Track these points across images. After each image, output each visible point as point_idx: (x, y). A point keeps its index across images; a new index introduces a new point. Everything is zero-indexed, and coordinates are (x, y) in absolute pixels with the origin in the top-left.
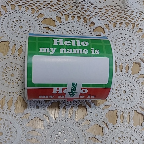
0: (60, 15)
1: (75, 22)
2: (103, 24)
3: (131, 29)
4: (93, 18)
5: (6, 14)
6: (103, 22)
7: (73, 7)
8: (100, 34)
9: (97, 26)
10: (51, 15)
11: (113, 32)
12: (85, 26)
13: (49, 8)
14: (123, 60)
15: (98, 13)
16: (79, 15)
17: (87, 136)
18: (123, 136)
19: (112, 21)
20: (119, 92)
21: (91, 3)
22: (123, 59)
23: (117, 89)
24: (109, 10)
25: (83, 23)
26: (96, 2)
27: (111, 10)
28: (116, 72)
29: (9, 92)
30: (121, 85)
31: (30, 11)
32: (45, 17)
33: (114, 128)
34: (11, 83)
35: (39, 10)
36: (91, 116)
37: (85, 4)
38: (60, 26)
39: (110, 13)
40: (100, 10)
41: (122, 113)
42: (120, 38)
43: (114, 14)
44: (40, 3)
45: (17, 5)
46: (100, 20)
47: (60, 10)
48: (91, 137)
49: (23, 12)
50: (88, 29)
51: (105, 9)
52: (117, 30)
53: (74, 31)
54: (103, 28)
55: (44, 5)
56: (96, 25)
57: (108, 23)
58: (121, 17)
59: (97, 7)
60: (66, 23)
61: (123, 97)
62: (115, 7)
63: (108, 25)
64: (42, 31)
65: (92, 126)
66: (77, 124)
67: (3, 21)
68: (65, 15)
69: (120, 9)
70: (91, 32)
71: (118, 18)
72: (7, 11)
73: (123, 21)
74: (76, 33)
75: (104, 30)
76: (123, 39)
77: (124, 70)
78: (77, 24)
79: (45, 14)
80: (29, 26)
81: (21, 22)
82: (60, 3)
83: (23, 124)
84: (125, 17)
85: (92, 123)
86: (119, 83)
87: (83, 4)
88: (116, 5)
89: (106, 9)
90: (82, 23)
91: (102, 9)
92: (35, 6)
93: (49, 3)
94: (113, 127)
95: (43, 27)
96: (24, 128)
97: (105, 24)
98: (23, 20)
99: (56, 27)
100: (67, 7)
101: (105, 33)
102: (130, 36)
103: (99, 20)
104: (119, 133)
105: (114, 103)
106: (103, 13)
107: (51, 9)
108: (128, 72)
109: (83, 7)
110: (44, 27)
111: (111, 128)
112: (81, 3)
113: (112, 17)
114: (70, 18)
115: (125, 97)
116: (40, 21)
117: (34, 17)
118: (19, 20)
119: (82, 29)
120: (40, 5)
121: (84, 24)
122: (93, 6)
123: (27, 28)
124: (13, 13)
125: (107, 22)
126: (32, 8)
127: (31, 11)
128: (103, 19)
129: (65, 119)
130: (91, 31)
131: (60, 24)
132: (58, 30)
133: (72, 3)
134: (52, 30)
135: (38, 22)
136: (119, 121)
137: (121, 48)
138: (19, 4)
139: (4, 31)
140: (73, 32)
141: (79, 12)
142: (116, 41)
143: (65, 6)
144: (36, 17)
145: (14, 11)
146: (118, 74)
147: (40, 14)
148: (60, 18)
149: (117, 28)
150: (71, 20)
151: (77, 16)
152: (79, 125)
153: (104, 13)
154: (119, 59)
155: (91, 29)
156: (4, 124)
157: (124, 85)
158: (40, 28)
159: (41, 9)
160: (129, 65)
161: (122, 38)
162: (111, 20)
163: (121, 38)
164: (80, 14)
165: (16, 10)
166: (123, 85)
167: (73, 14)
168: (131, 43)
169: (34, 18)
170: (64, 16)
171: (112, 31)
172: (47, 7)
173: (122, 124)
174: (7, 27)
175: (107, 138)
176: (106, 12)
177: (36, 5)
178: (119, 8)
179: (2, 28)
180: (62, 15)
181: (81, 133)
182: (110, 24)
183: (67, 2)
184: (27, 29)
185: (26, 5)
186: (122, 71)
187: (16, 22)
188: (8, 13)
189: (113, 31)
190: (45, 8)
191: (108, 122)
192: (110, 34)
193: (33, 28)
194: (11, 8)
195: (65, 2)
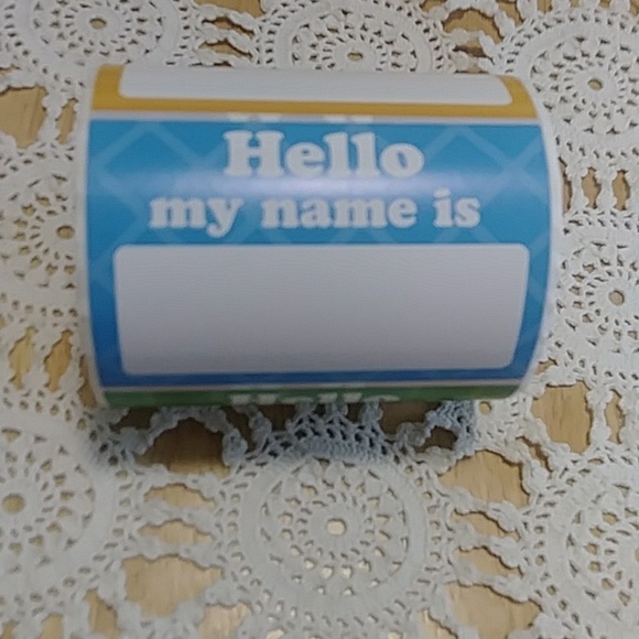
3: (626, 14)
8: (477, 39)
9: (457, 6)
11: (539, 32)
12: (400, 8)
14: (595, 152)
17: (442, 504)
18: (630, 506)
20: (591, 299)
22: (597, 147)
23: (578, 285)
28: (569, 207)
29: (50, 311)
30: (598, 265)
33: (580, 466)
34: (61, 269)
36: (457, 414)
38: (283, 11)
41: (611, 395)
42: (575, 59)
48: (466, 511)
50: (416, 20)
52: (559, 22)
53: (348, 31)
54: (489, 13)
56: (455, 3)
61: (612, 321)
63: (515, 2)
64: (197, 33)
65: (465, 458)
70: (431, 35)
74: (362, 38)
75: (494, 24)
76: (591, 60)
77: (608, 199)
80: (136, 15)
81: (98, 1)
85: (467, 445)
86: (586, 258)
94: (575, 462)
95: (201, 19)
99: (263, 18)
101: (503, 38)
102: (625, 45)
104: (605, 493)
105: (570, 349)
108: (627, 206)
110: (205, 21)
111: (566, 469)
115: (622, 321)
119: (386, 23)
121: (396, 3)
123: (129, 25)
129: (329, 426)
130: (432, 27)
131: (285, 5)
132: (274, 28)
134: (244, 31)
136: (601, 432)
137: (583, 101)
139: (19, 44)
140: (344, 34)
142: (556, 70)
146: (581, 217)
149: (558, 16)
152: (400, 454)
154: (576, 148)
155: (430, 23)
156: (30, 457)
157: (614, 267)
158: (186, 23)
160: (627, 176)
161: (587, 55)
163: (579, 55)
166: (607, 268)
168: (633, 77)
171: (535, 29)
173: (619, 451)
174: (33, 25)
175: (546, 516)
179: (11, 30)
181: (411, 491)
184: (128, 30)
186: (598, 203)
187: (75, 3)
189: (542, 27)
191: (549, 440)
192: (527, 39)
193: (158, 23)
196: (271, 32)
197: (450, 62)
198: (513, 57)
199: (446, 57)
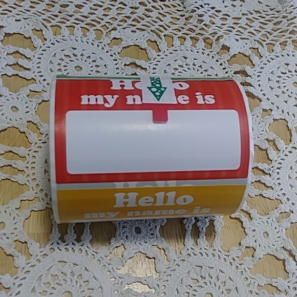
0: (154, 37)
1: (187, 48)
2: (247, 47)
4: (224, 39)
5: (44, 45)
6: (247, 44)
7: (179, 19)
9: (234, 54)
10: (137, 40)
11: (269, 62)
12: (208, 55)
13: (130, 25)
15: (234, 28)
16: (195, 33)
17: (252, 282)
19: (264, 41)
21: (215, 9)
24: (253, 19)
26: (226, 7)
27: (257, 19)
31: (92, 35)
32: (124, 44)
35: (110, 31)
36: (254, 239)
37: (204, 13)
38: (158, 58)
39: (256, 25)
40: (236, 21)
42: (285, 73)
43: (265, 26)
44: (110, 17)
45: (63, 26)
46: (240, 40)
47: (153, 28)
48: (263, 285)
49: (79, 39)
50: (216, 60)
51: (246, 18)
52: (277, 57)
53: (188, 66)
54: (247, 54)
55: (120, 21)
56: (233, 52)
57: (257, 45)
58: (280, 30)
59: (229, 16)
60: (169, 51)
62: (265, 13)
63: (258, 49)
64: (122, 71)
65: (260, 259)
66: (229, 260)
67: (39, 60)
68: (165, 36)
69: (276, 16)
70: (223, 67)
71: (275, 34)
72: (46, 39)
73: (287, 39)
74: (194, 69)
75: (250, 59)
76: (292, 74)
78: (192, 51)
79: (124, 38)
80: (94, 64)
81: (77, 58)
82: (150, 14)
83: (112, 271)
84: (291, 30)
85: (260, 253)
87: (200, 12)
88: (267, 9)
89: (248, 19)
90: (203, 49)
91: (240, 19)
92: (101, 25)
93: (128, 15)
95: (123, 64)
96: (116, 277)
97: (250, 48)
98: (81, 54)
99: (150, 62)
100: (167, 20)
101: (254, 65)
103: (237, 40)
106: (242, 26)
107: (135, 27)
109: (200, 18)
110: (125, 65)
112: (195, 11)
113: (263, 32)
114: (177, 42)
116: (117, 53)
117: (103, 45)
118: (72, 56)
119: (203, 62)
120: (111, 21)
122: (220, 15)
123: (92, 69)
124: (59, 42)
125: (255, 44)
126: (95, 28)
127: (95, 35)
128: (246, 37)
129: (200, 251)
130: (223, 63)
131: (158, 56)
132: (155, 67)
133: (176, 11)
134: (142, 68)
135: (112, 56)
137: (292, 93)
138: (69, 24)
139: (44, 80)
140: (185, 68)
141: (194, 28)
142: (278, 79)
143: (162, 19)
144: (106, 45)
145: (59, 38)
147: (114, 38)
148: (155, 43)
149: (276, 54)
150: (180, 46)
151: (189, 36)
152: (232, 261)
153: (246, 27)
154: (291, 114)
155: (222, 61)
156: (72, 273)
158: (117, 66)
159: (115, 29)
161: (291, 72)
162: (261, 38)
163: (287, 72)
164: (197, 32)
165: (63, 36)
167: (181, 33)
169: (101, 47)
170: (163, 37)
171: (267, 61)
172: (126, 24)
174: (50, 71)
176: (249, 24)
177: (103, 23)
178: (274, 14)
179: (40, 74)
180: (160, 36)
181: (239, 278)
182: (260, 47)
183: (164, 11)
184: (92, 71)
185: (83, 25)
187: (67, 59)
188: (47, 42)
189: (270, 60)
190: (122, 27)
191: (295, 248)
192: (264, 65)
193: (104, 67)
194: (51, 32)
195: (161, 11)
196: (154, 69)
198: (260, 74)
199: (231, 76)
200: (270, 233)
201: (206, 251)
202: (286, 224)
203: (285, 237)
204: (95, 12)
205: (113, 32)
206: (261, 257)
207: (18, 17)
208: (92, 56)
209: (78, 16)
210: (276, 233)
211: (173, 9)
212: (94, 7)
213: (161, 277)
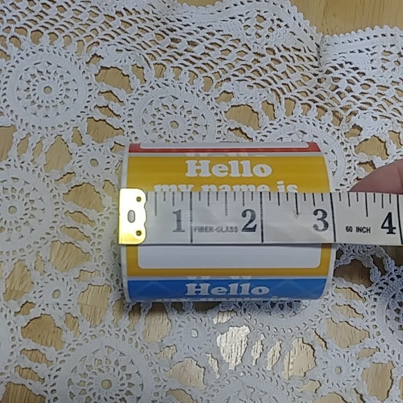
0: (273, 99)
1: (309, 121)
2: (386, 129)
4: (357, 116)
5: (142, 87)
6: (386, 125)
7: (310, 79)
8: (372, 160)
9: (365, 138)
10: (251, 98)
12: (334, 133)
13: (248, 77)
15: (375, 100)
16: (324, 102)
21: (358, 71)
25: (331, 124)
26: (373, 68)
31: (200, 83)
32: (234, 101)
35: (222, 81)
36: (323, 372)
37: (341, 76)
38: (270, 128)
40: (381, 91)
44: (227, 62)
45: (168, 65)
46: (379, 118)
47: (274, 86)
49: (183, 86)
50: (341, 141)
51: (396, 89)
54: (383, 140)
55: (237, 70)
56: (364, 135)
57: (399, 129)
59: (374, 83)
60: (286, 121)
63: (399, 133)
64: (224, 136)
65: (322, 396)
66: (287, 388)
67: (132, 106)
68: (285, 99)
70: (347, 153)
72: (146, 81)
75: (385, 146)
78: (314, 125)
79: (237, 94)
80: (194, 122)
81: (176, 111)
82: (276, 67)
85: (324, 390)
87: (336, 74)
89: (399, 90)
90: (329, 125)
91: (388, 88)
92: (213, 71)
93: (248, 64)
95: (227, 127)
97: (389, 131)
98: (181, 106)
99: (259, 131)
100: (295, 77)
101: (388, 155)
103: (375, 119)
105: (389, 344)
106: (387, 98)
107: (254, 81)
109: (334, 83)
110: (229, 129)
112: (331, 72)
114: (299, 110)
116: (223, 113)
117: (210, 99)
118: (170, 107)
119: (325, 141)
120: (226, 68)
121: (332, 129)
123: (190, 128)
124: (159, 87)
125: (397, 126)
126: (205, 74)
127: (203, 85)
128: (388, 116)
129: (257, 371)
130: (349, 148)
131: (272, 124)
132: (263, 138)
133: (310, 67)
134: (248, 138)
135: (216, 114)
136: (395, 392)
138: (176, 64)
139: (133, 132)
141: (325, 95)
143: (290, 75)
144: (213, 99)
145: (160, 81)
147: (225, 92)
148: (272, 107)
150: (301, 115)
151: (316, 104)
152: (290, 391)
155: (348, 145)
158: (219, 129)
159: (229, 79)
164: (326, 101)
165: (166, 80)
167: (308, 98)
169: (207, 101)
170: (283, 102)
172: (244, 75)
174: (141, 122)
176: (397, 96)
177: (216, 69)
179: (130, 124)
180: (280, 98)
183: (295, 64)
184: (189, 130)
185: (192, 67)
187: (164, 111)
188: (145, 85)
190: (237, 78)
191: (367, 394)
193: (204, 128)
194: (154, 72)
195: (291, 64)
197: (354, 171)
199: (353, 168)
200: (343, 369)
201: (264, 373)
202: (366, 363)
203: (360, 379)
204: (210, 53)
205: (225, 83)
206: (324, 394)
207: (120, 47)
208: (194, 111)
209: (188, 56)
210: (350, 370)
211: (307, 63)
212: (210, 46)
213: (207, 391)
